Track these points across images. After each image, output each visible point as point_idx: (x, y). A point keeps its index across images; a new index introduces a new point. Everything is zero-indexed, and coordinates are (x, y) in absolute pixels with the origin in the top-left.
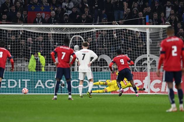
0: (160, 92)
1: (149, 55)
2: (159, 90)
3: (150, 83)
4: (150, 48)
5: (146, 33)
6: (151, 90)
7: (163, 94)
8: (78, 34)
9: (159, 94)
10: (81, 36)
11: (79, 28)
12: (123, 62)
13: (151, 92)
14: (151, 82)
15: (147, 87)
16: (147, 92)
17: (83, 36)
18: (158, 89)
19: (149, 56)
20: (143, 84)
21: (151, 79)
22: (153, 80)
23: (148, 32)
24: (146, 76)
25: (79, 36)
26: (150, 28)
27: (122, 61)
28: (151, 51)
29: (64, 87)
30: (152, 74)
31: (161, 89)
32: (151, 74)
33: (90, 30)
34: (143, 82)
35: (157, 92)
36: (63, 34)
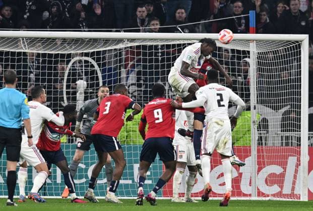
0: (280, 194)
1: (256, 105)
2: (280, 189)
3: (258, 174)
4: (259, 89)
5: (249, 52)
6: (258, 189)
7: (288, 200)
8: (87, 55)
9: (278, 199)
10: (94, 59)
11: (91, 39)
12: (160, 116)
13: (260, 194)
14: (259, 170)
15: (250, 183)
16: (250, 195)
17: (98, 60)
18: (275, 189)
19: (255, 108)
20: (241, 175)
21: (259, 163)
22: (264, 165)
23: (253, 49)
24: (247, 156)
25: (89, 59)
26: (258, 42)
27: (158, 114)
28: (259, 95)
29: (52, 181)
30: (262, 150)
31: (282, 187)
32: (258, 151)
33: (115, 45)
34: (240, 171)
35: (274, 195)
36: (52, 54)
